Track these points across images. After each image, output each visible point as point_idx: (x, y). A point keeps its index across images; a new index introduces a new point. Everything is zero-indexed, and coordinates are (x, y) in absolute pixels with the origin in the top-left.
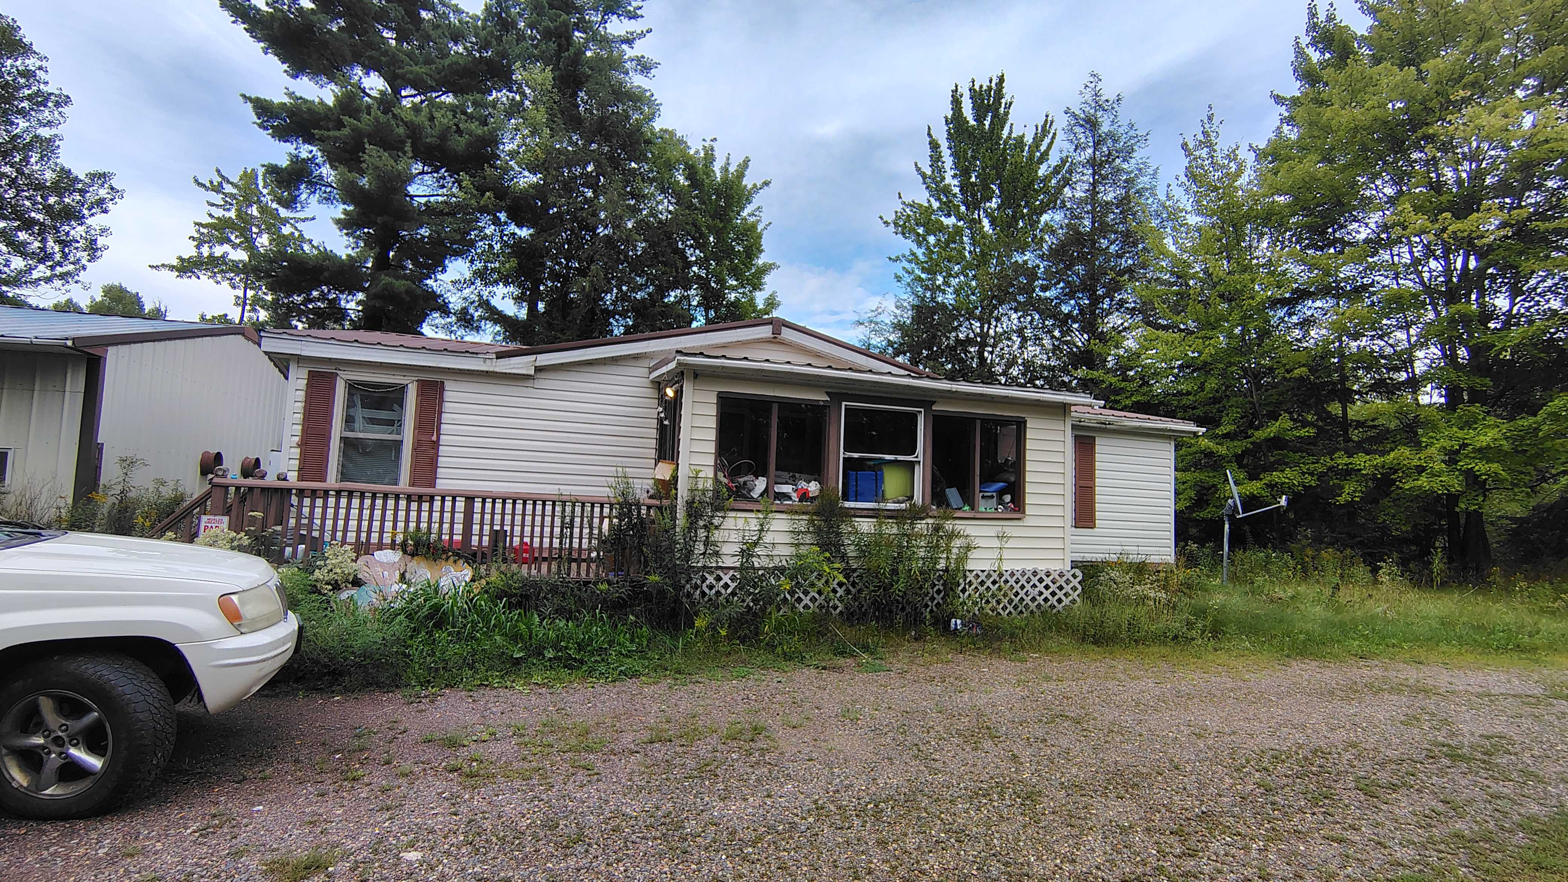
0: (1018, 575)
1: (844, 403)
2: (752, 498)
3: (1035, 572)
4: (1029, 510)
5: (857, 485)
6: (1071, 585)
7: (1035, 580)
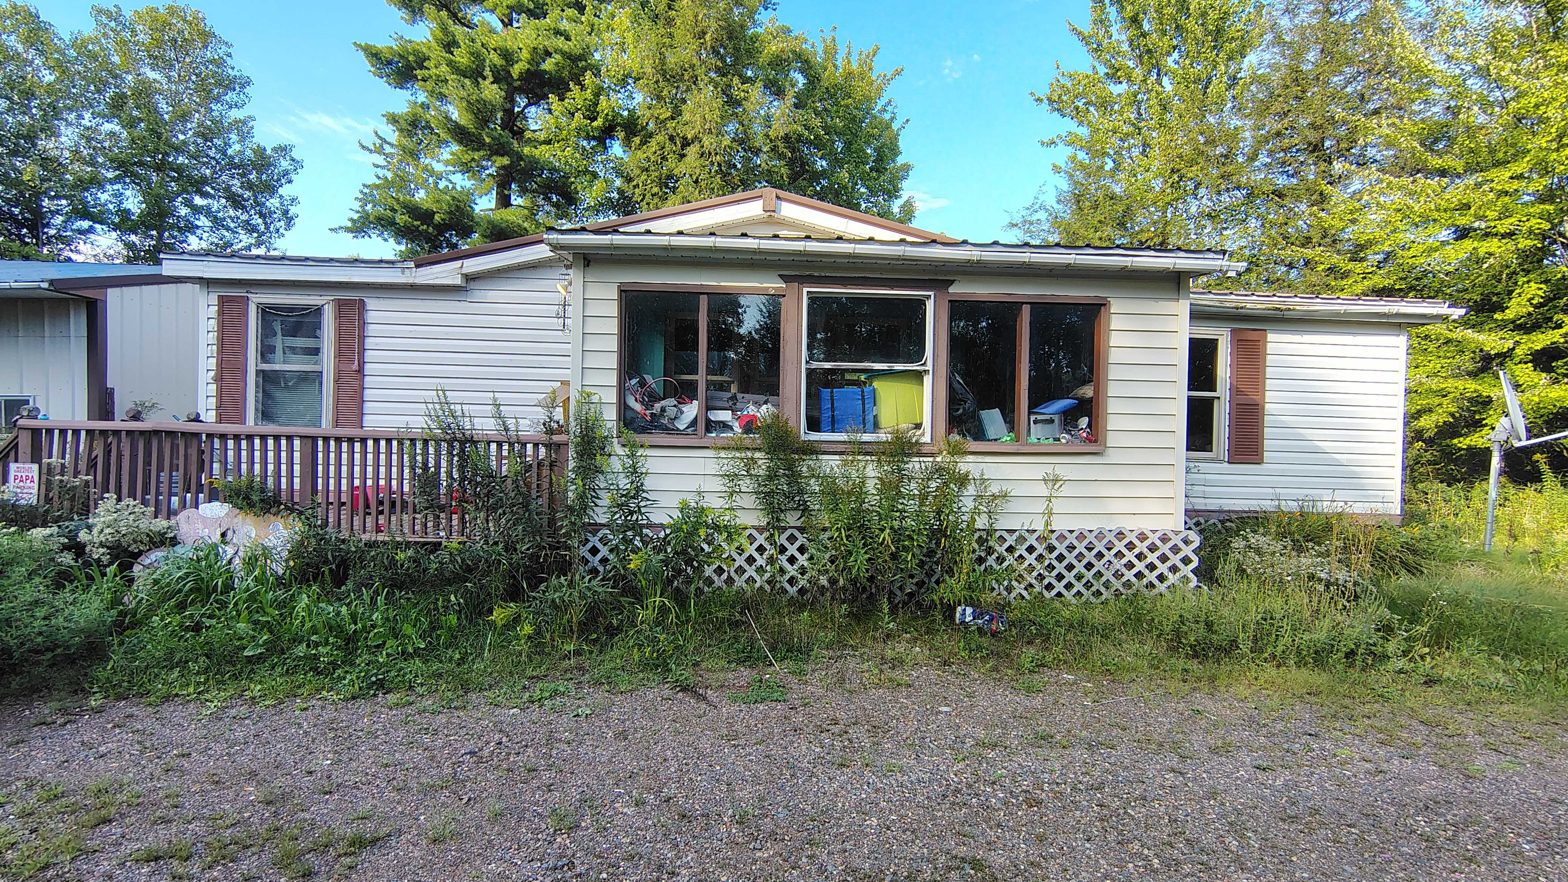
0: (1091, 538)
1: (805, 290)
2: (678, 429)
3: (1121, 533)
4: (1112, 440)
5: (833, 409)
6: (1181, 555)
7: (1120, 546)
